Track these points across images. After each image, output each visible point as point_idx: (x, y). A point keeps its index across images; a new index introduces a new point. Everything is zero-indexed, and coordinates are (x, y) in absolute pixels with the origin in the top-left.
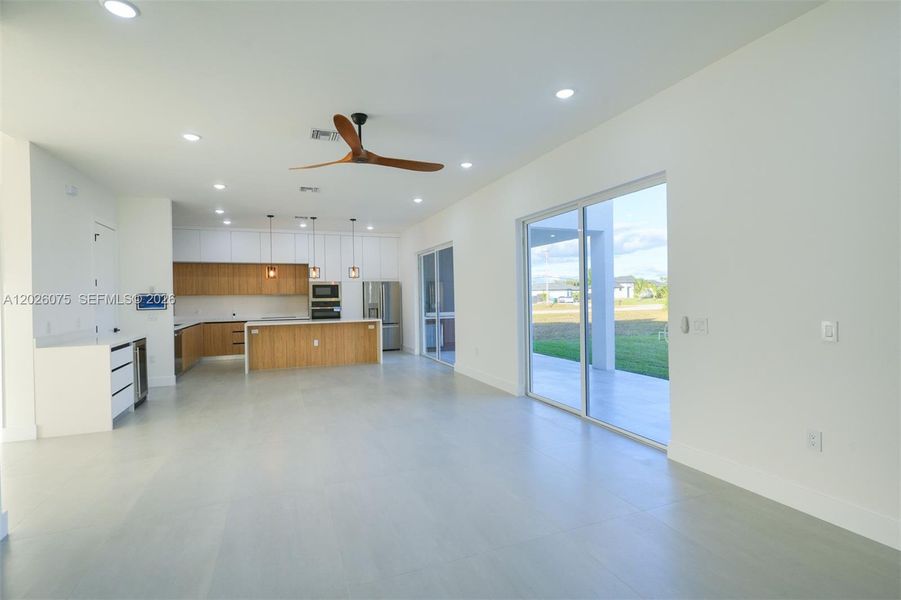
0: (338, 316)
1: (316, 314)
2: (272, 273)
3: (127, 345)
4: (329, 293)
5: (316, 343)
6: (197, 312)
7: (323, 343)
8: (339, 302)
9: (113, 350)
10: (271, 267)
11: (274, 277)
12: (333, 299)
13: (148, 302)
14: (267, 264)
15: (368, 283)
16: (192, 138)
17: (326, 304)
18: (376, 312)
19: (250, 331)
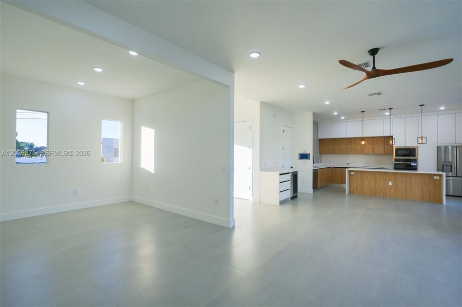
0: (415, 168)
1: (397, 167)
2: (363, 143)
3: (288, 173)
4: (408, 153)
5: (390, 183)
6: (331, 162)
7: (395, 183)
8: (416, 159)
9: (280, 175)
10: (362, 139)
11: (365, 145)
12: (412, 158)
13: (304, 156)
14: (360, 138)
15: (441, 147)
16: (302, 87)
17: (406, 160)
18: (450, 167)
19: (350, 173)
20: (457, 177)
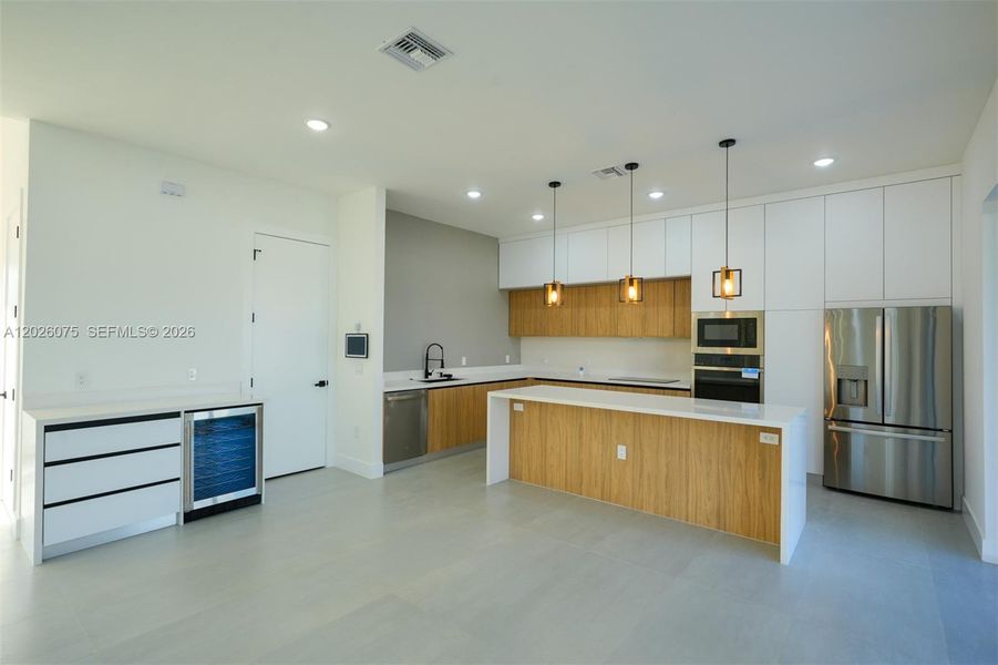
4: (735, 337)
5: (622, 452)
8: (757, 358)
12: (744, 351)
17: (727, 360)
18: (862, 386)
19: (512, 407)
20: (883, 424)
